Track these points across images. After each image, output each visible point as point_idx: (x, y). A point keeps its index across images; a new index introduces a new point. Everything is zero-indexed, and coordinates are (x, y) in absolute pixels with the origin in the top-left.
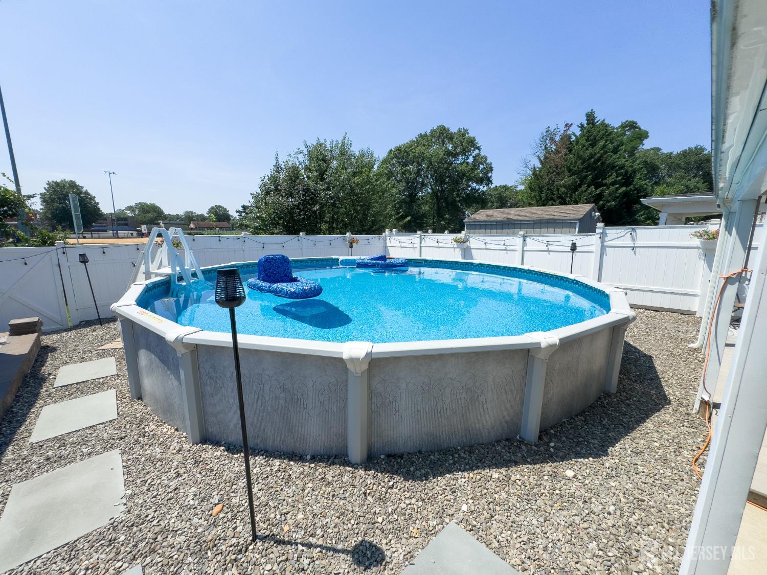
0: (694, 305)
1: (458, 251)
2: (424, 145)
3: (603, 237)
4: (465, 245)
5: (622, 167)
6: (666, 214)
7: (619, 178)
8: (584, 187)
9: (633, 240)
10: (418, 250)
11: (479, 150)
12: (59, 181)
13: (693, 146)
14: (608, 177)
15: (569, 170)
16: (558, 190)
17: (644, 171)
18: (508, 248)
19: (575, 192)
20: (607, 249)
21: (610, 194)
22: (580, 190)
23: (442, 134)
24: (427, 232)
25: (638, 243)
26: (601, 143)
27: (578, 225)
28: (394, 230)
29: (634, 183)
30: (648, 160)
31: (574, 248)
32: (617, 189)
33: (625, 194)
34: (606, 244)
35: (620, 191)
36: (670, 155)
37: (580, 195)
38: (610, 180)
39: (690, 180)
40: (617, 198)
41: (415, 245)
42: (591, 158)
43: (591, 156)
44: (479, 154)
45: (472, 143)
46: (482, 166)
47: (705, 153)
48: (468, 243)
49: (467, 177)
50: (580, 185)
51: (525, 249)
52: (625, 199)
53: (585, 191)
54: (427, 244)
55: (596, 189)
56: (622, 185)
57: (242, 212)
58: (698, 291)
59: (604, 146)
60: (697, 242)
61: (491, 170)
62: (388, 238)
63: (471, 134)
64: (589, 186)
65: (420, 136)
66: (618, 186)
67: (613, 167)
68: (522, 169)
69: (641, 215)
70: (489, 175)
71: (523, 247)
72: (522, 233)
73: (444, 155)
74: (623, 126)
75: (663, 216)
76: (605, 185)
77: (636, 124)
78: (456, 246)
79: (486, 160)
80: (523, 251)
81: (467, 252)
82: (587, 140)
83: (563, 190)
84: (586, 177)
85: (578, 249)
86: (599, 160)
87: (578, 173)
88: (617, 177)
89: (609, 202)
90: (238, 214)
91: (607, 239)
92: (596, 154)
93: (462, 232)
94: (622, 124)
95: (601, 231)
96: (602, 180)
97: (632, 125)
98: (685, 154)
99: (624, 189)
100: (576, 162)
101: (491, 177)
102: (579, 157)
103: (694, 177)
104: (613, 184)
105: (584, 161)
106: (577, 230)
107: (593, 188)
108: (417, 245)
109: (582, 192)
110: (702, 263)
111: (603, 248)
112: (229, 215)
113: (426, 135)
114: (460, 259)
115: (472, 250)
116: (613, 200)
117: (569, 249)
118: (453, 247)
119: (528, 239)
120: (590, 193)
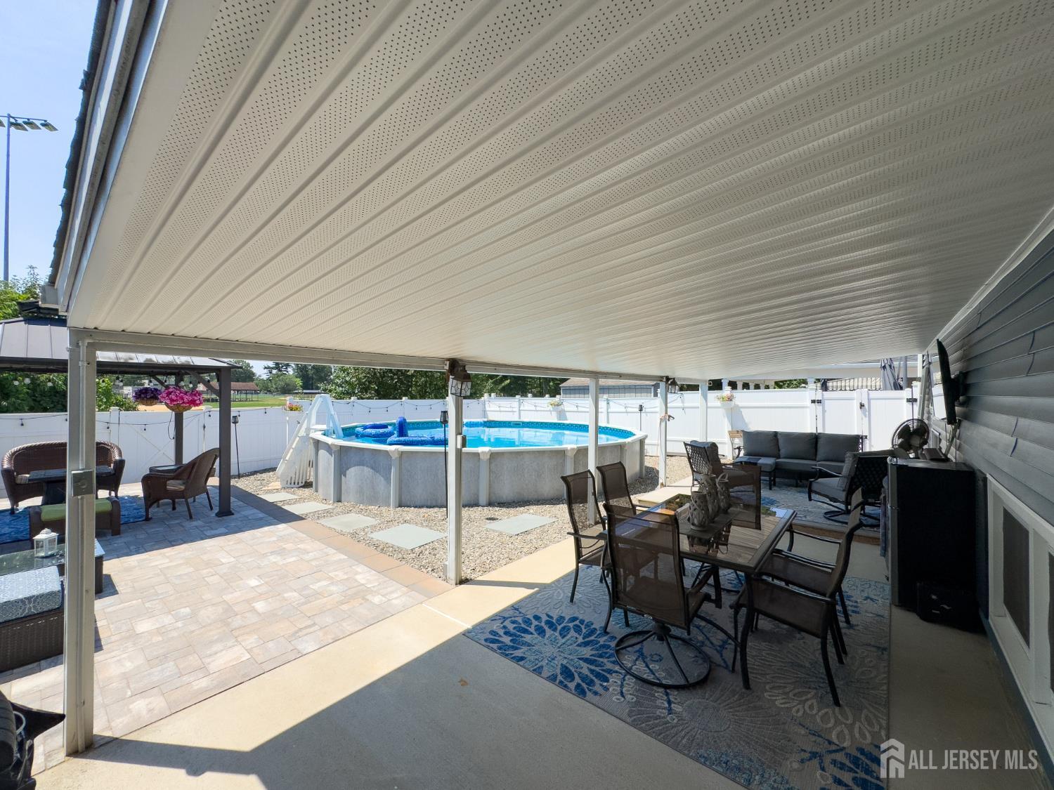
1: (554, 414)
4: (560, 408)
9: (683, 402)
10: (517, 414)
24: (526, 396)
25: (686, 405)
28: (493, 394)
31: (641, 408)
41: (514, 410)
48: (562, 407)
51: (610, 410)
54: (526, 408)
57: (273, 368)
60: (719, 403)
62: (487, 403)
71: (607, 410)
78: (552, 409)
80: (608, 413)
81: (562, 414)
85: (644, 410)
90: (266, 371)
93: (557, 396)
106: (652, 394)
108: (517, 409)
112: (254, 374)
114: (555, 420)
115: (567, 414)
117: (637, 410)
118: (550, 411)
119: (610, 403)
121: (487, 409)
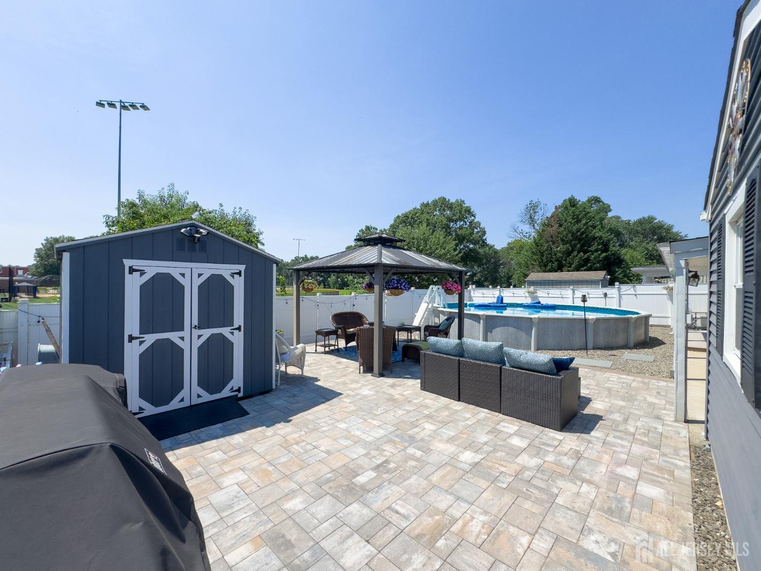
0: (669, 322)
2: (428, 213)
3: (619, 289)
4: (534, 295)
5: (601, 238)
6: (645, 277)
7: (600, 247)
8: (575, 253)
9: (635, 291)
11: (474, 217)
12: (58, 237)
13: (646, 216)
14: (592, 246)
15: (563, 240)
16: (555, 254)
17: (615, 240)
18: (563, 296)
19: (568, 256)
20: (622, 296)
21: (595, 258)
22: (572, 255)
23: (443, 204)
25: (637, 293)
26: (584, 222)
27: (600, 283)
28: (473, 286)
29: (610, 249)
30: (612, 227)
31: (605, 295)
32: (600, 255)
33: (606, 258)
34: (621, 293)
35: (602, 256)
36: (628, 223)
37: (573, 259)
38: (593, 248)
39: (648, 243)
40: (601, 261)
42: (578, 232)
43: (578, 231)
44: (473, 220)
45: (468, 211)
46: (475, 230)
47: (656, 221)
48: (536, 294)
49: (467, 239)
50: (572, 252)
51: (575, 296)
52: (606, 262)
53: (577, 256)
54: (506, 295)
55: (585, 254)
56: (603, 251)
58: (670, 315)
59: (586, 223)
60: (665, 292)
61: (484, 233)
63: (467, 204)
64: (579, 252)
65: (423, 205)
66: (599, 252)
67: (594, 239)
68: (512, 233)
69: (620, 274)
70: (484, 238)
71: (573, 296)
72: (571, 287)
73: (447, 221)
74: (589, 201)
75: (644, 278)
76: (591, 251)
77: (600, 199)
79: (480, 225)
80: (573, 298)
81: (535, 299)
82: (573, 219)
83: (559, 255)
84: (575, 245)
85: (608, 296)
86: (583, 233)
87: (569, 242)
88: (598, 246)
89: (594, 264)
91: (621, 291)
92: (581, 229)
94: (589, 199)
95: (618, 286)
96: (588, 247)
97: (597, 200)
98: (641, 222)
99: (604, 254)
100: (567, 235)
101: (486, 240)
102: (570, 231)
103: (651, 241)
104: (596, 251)
105: (573, 234)
106: (602, 286)
107: (582, 254)
109: (574, 256)
110: (669, 302)
111: (620, 296)
113: (428, 204)
115: (540, 298)
116: (598, 263)
117: (603, 296)
118: (525, 296)
119: (575, 291)
120: (580, 258)
121: (472, 295)
